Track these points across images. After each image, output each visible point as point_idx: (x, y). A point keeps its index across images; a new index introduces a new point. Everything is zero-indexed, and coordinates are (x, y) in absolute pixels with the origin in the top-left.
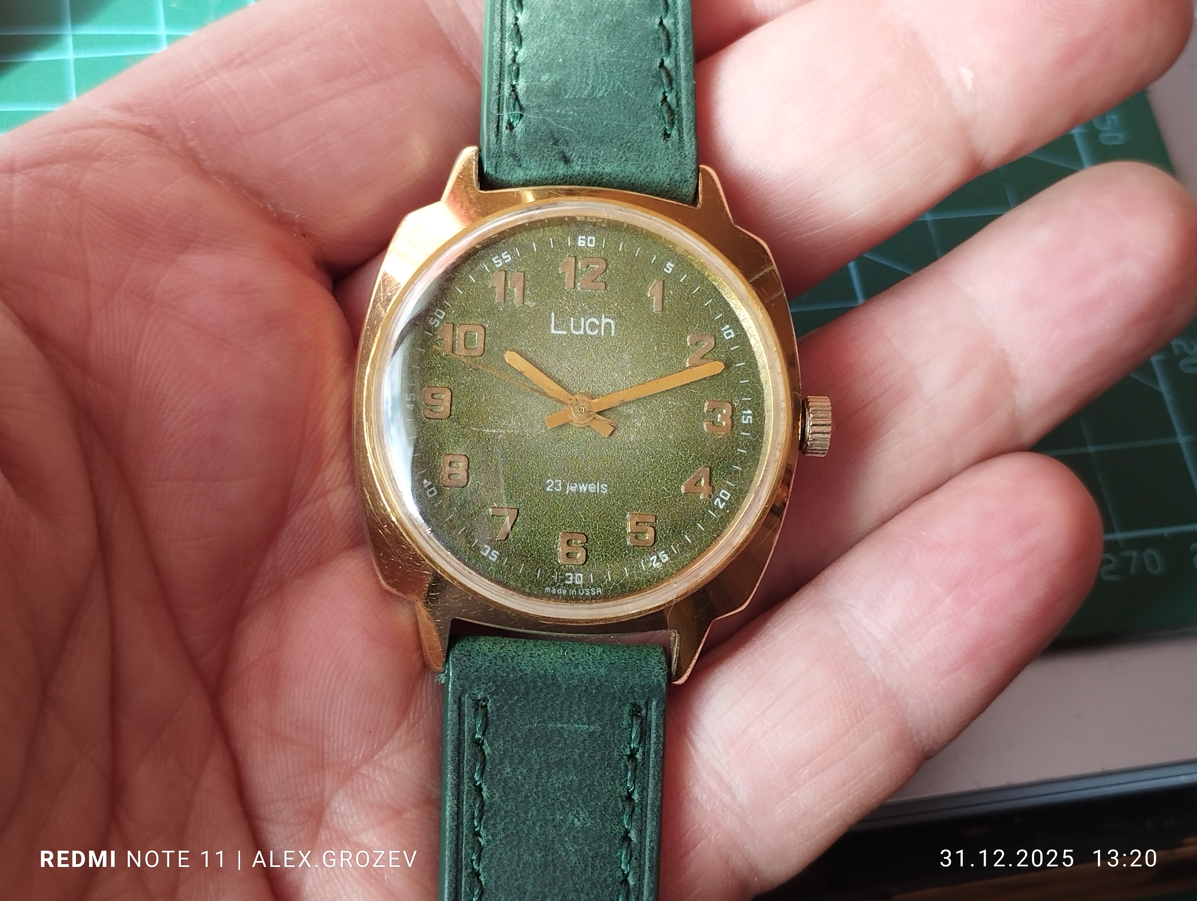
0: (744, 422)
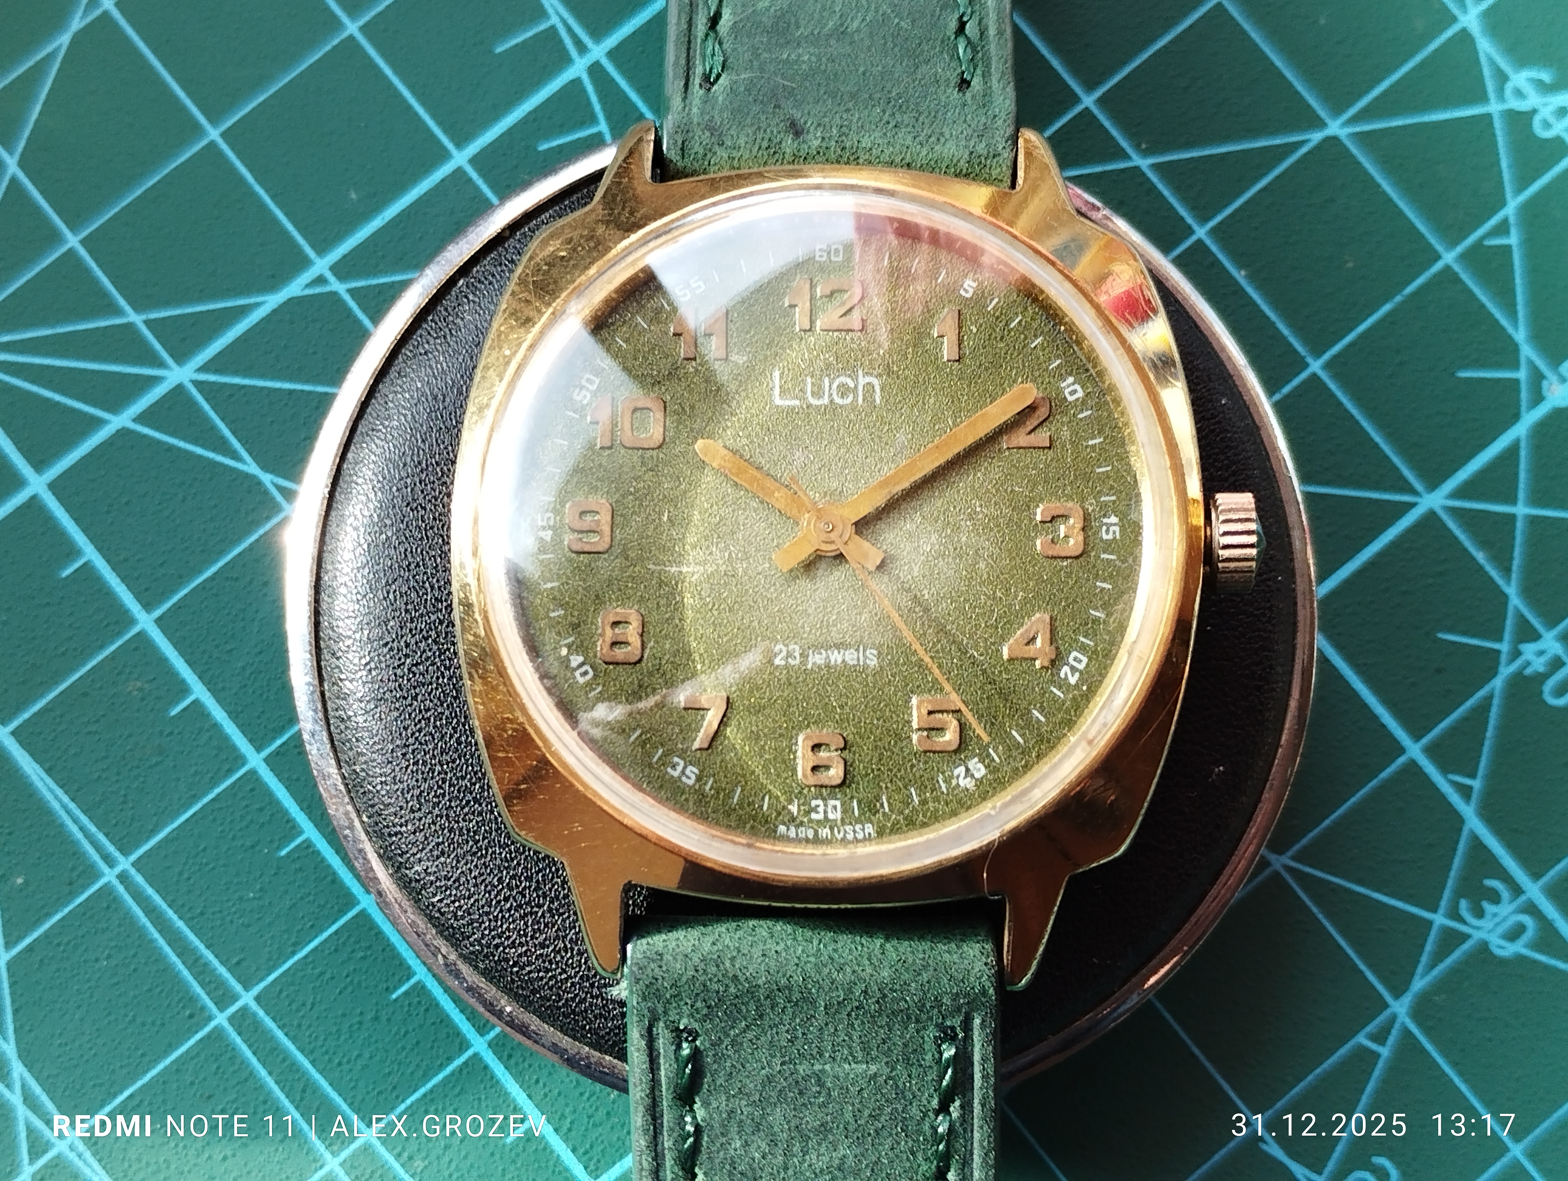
0: (1105, 537)
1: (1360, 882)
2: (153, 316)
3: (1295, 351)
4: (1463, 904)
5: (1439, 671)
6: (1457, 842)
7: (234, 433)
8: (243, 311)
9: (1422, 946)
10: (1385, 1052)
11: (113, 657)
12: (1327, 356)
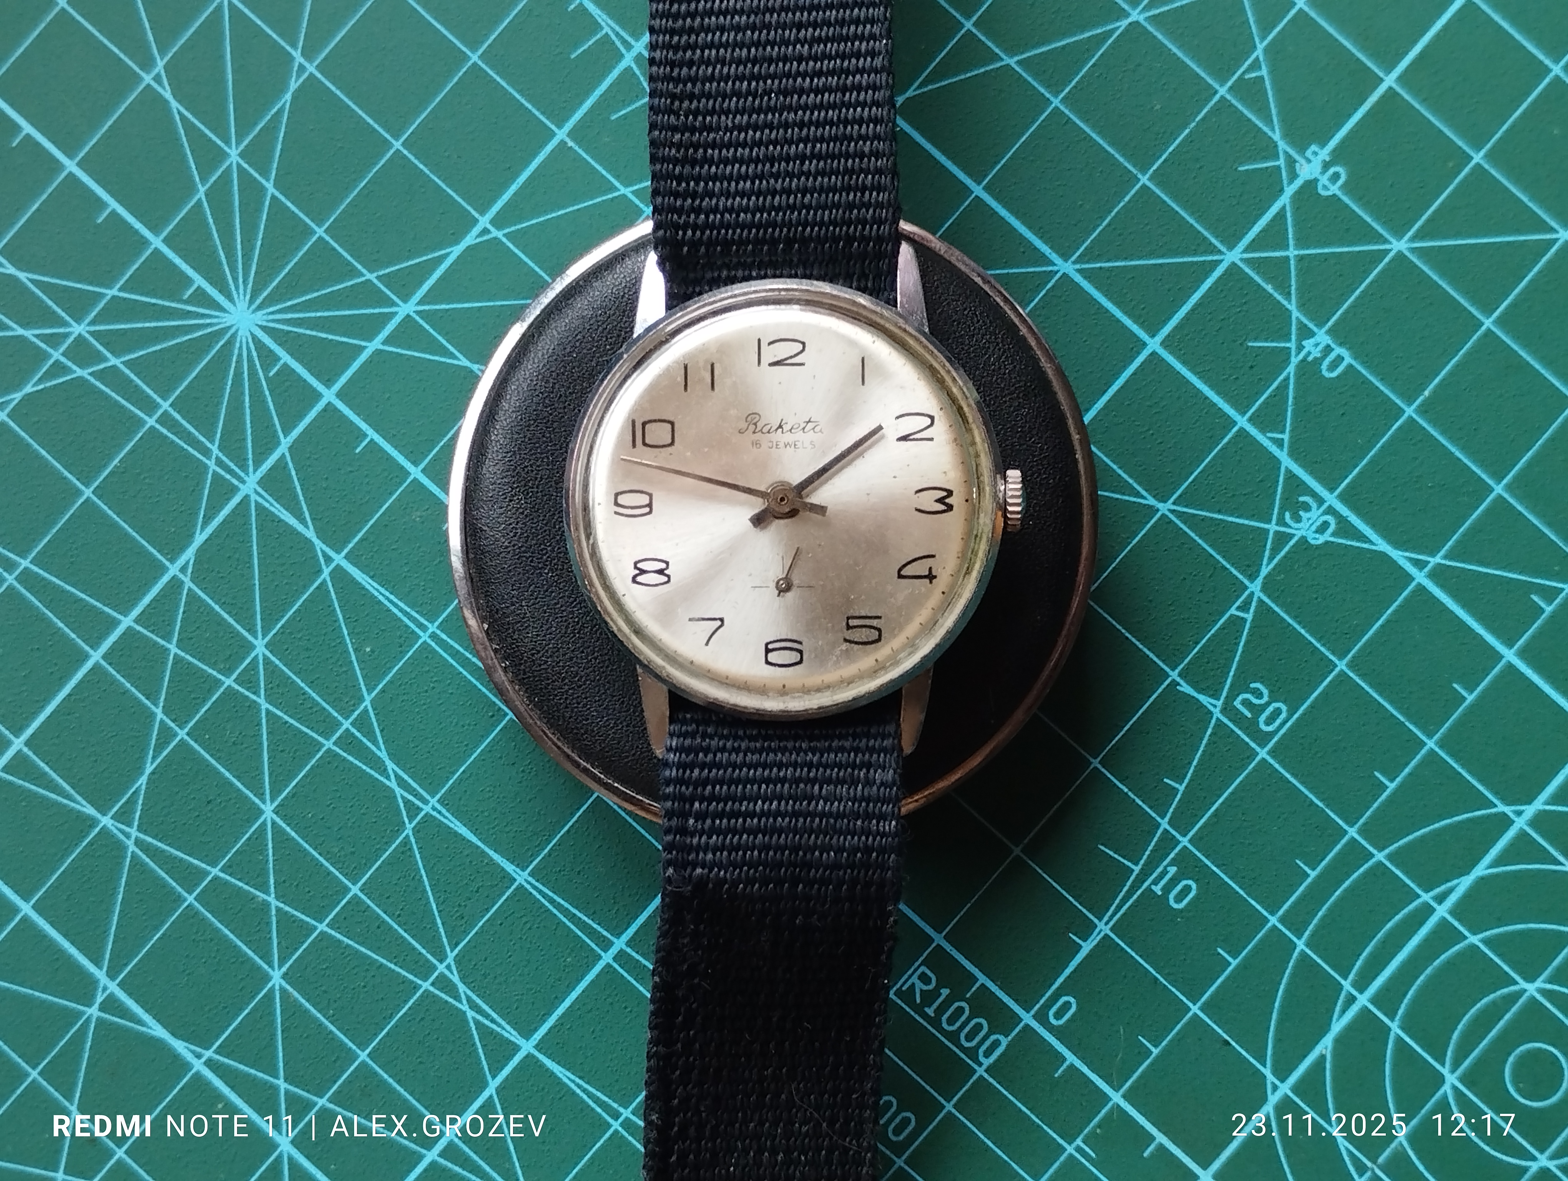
1: (1219, 512)
2: (381, 273)
3: (1130, 171)
4: (1287, 515)
5: (1252, 367)
6: (1279, 476)
7: (448, 341)
8: (440, 260)
9: (1265, 546)
10: (1249, 617)
11: (398, 499)
12: (1151, 171)
